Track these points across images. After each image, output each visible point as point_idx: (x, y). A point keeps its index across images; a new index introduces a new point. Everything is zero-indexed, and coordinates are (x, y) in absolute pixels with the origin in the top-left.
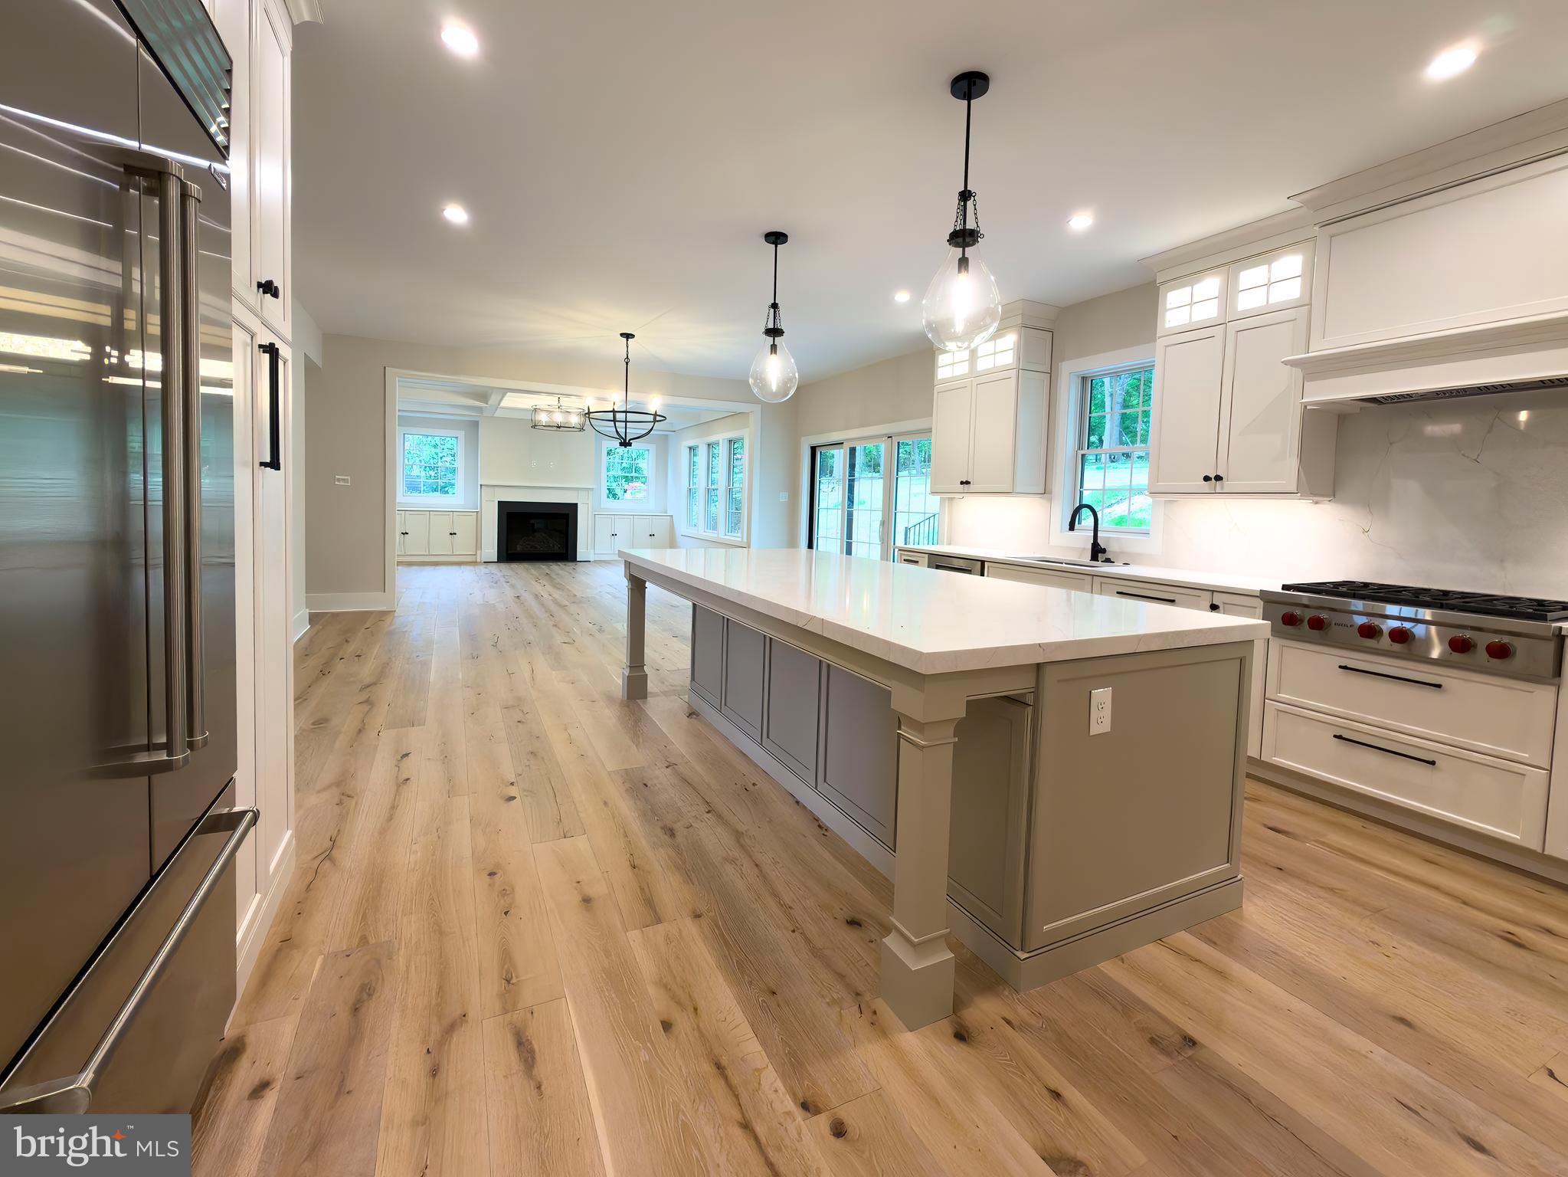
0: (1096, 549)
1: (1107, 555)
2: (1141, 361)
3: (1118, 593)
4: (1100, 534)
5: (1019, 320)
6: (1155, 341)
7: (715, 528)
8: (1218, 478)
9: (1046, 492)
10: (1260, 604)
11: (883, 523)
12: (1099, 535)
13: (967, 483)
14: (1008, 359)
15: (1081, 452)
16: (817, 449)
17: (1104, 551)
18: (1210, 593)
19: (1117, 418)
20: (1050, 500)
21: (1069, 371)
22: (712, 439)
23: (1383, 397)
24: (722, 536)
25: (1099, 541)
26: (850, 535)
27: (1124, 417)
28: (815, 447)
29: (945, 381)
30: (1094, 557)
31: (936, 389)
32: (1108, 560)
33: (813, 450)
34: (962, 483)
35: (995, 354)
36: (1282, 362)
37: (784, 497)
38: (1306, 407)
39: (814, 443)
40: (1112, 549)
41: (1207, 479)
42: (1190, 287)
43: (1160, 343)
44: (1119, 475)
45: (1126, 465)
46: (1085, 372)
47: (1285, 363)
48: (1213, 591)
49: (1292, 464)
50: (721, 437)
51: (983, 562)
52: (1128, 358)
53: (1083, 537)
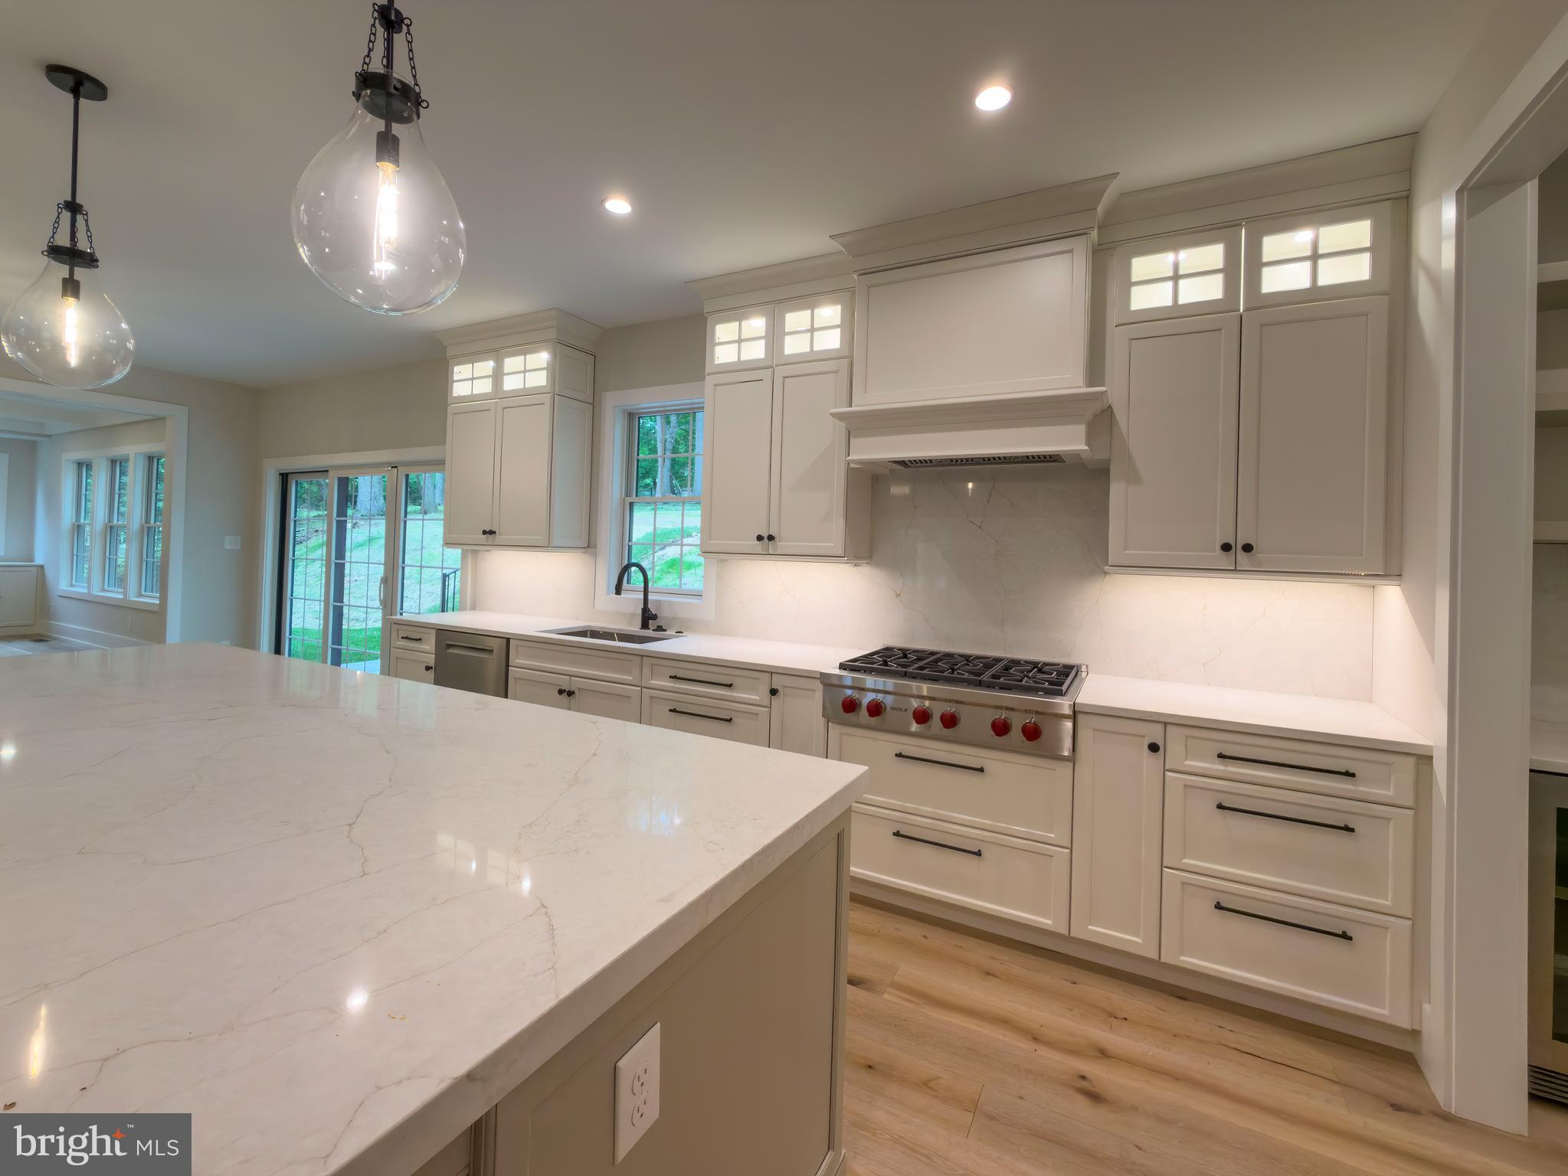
0: (647, 615)
1: (659, 622)
2: (689, 401)
3: (671, 677)
4: (651, 597)
5: (552, 334)
6: (703, 379)
7: (122, 581)
8: (771, 538)
9: (589, 545)
10: (819, 687)
11: (385, 581)
12: (649, 597)
13: (492, 532)
14: (540, 380)
15: (629, 500)
16: (290, 476)
17: (655, 617)
18: (767, 676)
19: (668, 462)
20: (595, 555)
21: (615, 403)
22: (118, 452)
23: (910, 461)
24: (133, 597)
25: (650, 606)
26: (339, 595)
27: (674, 462)
28: (287, 474)
29: (462, 399)
30: (645, 625)
31: (451, 409)
32: (660, 629)
33: (285, 478)
34: (485, 532)
35: (525, 372)
36: (831, 414)
37: (231, 543)
38: (849, 463)
39: (286, 468)
40: (664, 613)
41: (760, 538)
42: (738, 323)
43: (710, 381)
44: (669, 518)
45: (676, 507)
46: (632, 407)
47: (834, 415)
48: (771, 672)
49: (838, 526)
50: (134, 450)
51: (508, 640)
52: (673, 396)
53: (632, 598)
